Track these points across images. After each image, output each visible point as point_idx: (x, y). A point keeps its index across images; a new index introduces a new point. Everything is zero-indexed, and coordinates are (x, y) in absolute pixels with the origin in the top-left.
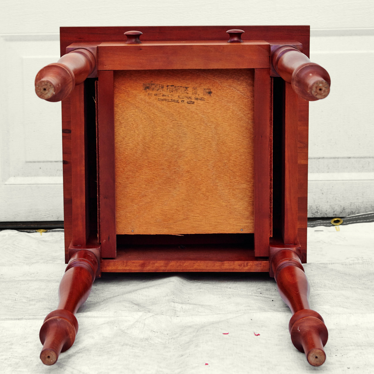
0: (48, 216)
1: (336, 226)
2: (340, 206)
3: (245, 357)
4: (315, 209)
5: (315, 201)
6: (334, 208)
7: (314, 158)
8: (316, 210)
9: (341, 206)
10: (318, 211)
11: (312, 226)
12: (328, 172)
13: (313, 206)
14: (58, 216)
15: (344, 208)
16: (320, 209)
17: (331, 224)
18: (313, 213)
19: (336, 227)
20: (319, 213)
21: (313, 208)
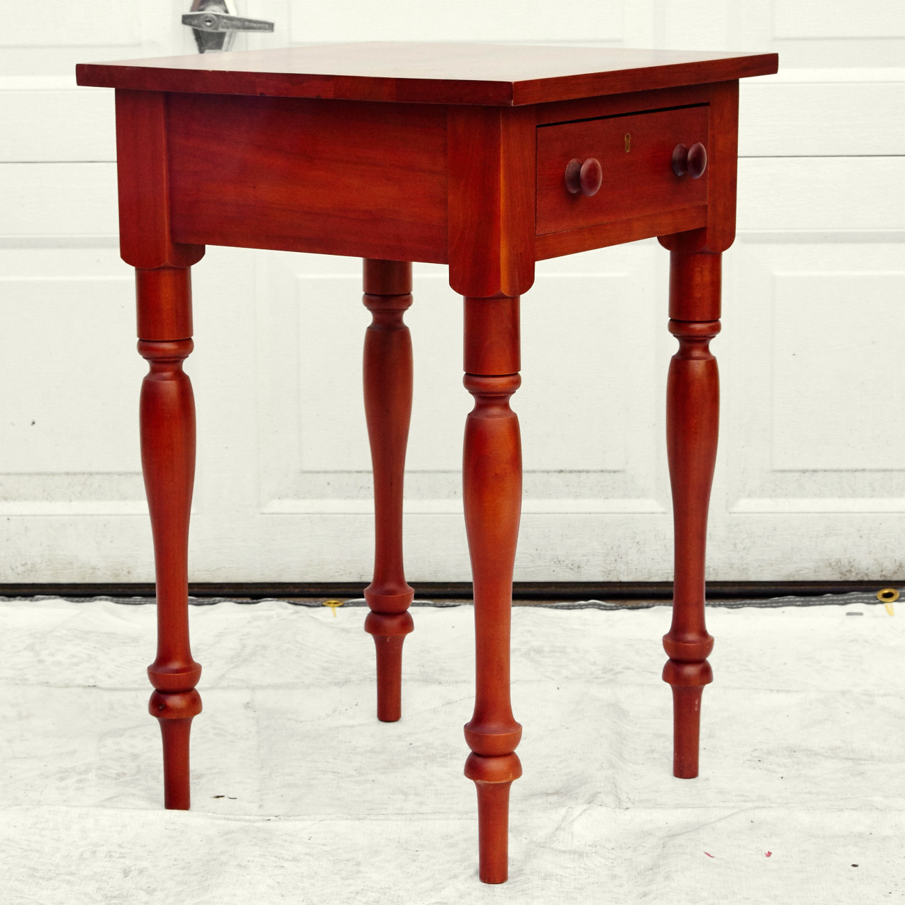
0: (342, 572)
1: (886, 604)
2: (893, 561)
3: (748, 899)
4: (846, 565)
5: (846, 551)
6: (883, 564)
7: (847, 471)
8: (848, 568)
9: (895, 560)
10: (852, 570)
11: (841, 602)
12: (872, 497)
13: (842, 560)
14: (361, 574)
15: (901, 563)
16: (856, 565)
17: (877, 599)
18: (842, 574)
19: (886, 607)
20: (854, 574)
21: (843, 563)
